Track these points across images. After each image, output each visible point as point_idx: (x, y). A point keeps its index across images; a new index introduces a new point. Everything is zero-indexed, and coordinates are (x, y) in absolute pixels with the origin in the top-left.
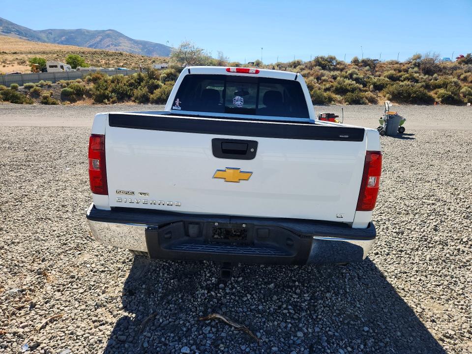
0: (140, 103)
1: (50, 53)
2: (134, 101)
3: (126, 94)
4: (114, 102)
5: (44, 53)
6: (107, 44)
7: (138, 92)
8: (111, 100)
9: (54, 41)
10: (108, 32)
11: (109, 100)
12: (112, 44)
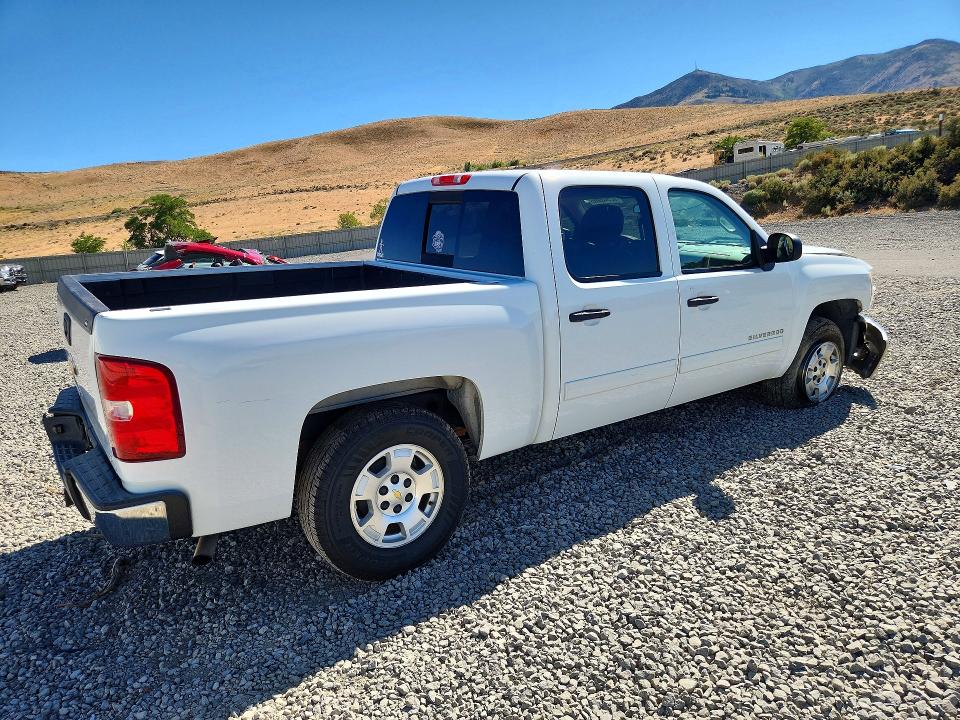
0: (907, 209)
1: (774, 121)
2: (895, 206)
3: (879, 190)
4: (843, 212)
5: (763, 123)
6: (913, 77)
7: (909, 184)
8: (840, 206)
9: (797, 94)
10: (922, 47)
11: (833, 208)
12: (925, 74)
